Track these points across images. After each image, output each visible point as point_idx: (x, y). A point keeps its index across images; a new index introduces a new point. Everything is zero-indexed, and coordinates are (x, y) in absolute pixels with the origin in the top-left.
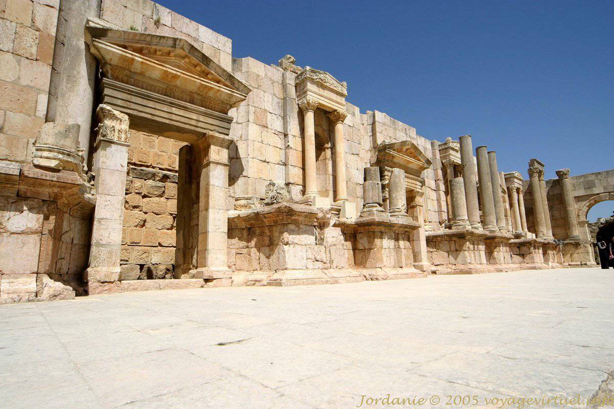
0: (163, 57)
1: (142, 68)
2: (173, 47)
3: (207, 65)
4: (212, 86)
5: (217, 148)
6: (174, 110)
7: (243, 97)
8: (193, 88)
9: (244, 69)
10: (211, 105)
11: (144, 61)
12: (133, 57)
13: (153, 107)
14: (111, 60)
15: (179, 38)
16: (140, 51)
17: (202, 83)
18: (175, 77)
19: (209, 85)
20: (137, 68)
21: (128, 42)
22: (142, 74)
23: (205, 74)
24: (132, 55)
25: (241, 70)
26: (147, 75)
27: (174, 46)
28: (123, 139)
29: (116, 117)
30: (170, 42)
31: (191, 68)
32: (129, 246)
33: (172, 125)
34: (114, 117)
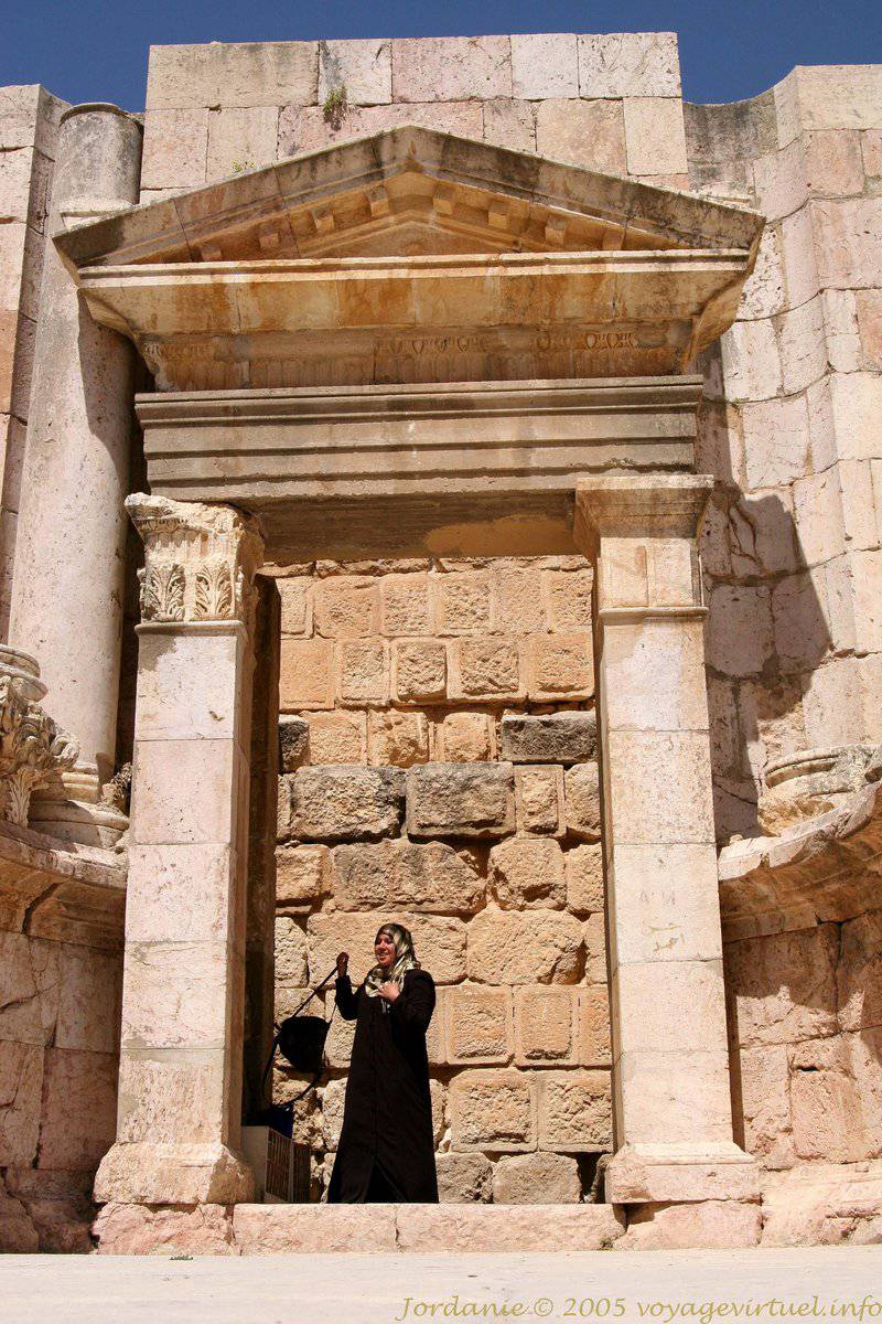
0: (347, 233)
1: (262, 307)
2: (369, 177)
3: (529, 189)
4: (560, 270)
5: (634, 543)
6: (413, 431)
7: (730, 267)
8: (487, 309)
9: (784, 134)
10: (587, 353)
11: (258, 278)
12: (217, 278)
13: (324, 444)
14: (155, 319)
15: (388, 130)
16: (248, 248)
17: (513, 272)
18: (393, 292)
19: (546, 270)
20: (246, 313)
21: (198, 231)
22: (271, 330)
23: (533, 232)
24: (212, 272)
25: (772, 145)
26: (289, 328)
27: (376, 170)
28: (212, 609)
29: (187, 528)
30: (357, 164)
31: (471, 228)
32: (524, 1069)
33: (412, 497)
34: (178, 531)
